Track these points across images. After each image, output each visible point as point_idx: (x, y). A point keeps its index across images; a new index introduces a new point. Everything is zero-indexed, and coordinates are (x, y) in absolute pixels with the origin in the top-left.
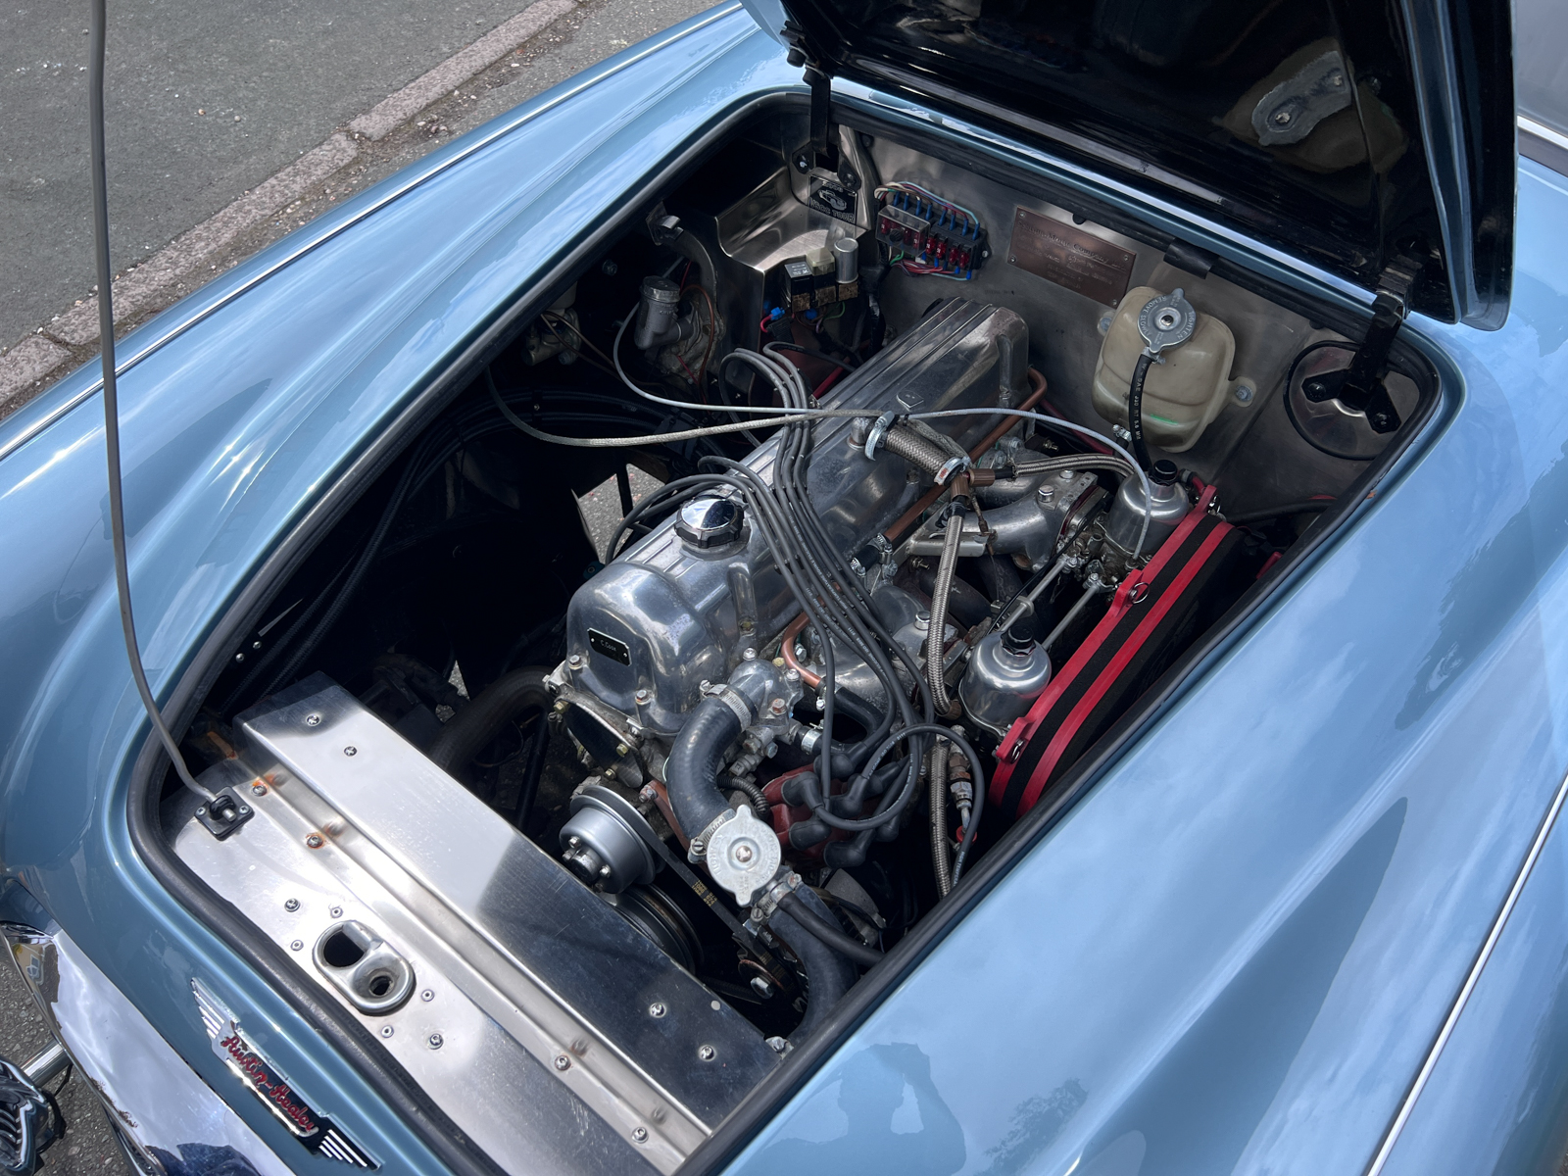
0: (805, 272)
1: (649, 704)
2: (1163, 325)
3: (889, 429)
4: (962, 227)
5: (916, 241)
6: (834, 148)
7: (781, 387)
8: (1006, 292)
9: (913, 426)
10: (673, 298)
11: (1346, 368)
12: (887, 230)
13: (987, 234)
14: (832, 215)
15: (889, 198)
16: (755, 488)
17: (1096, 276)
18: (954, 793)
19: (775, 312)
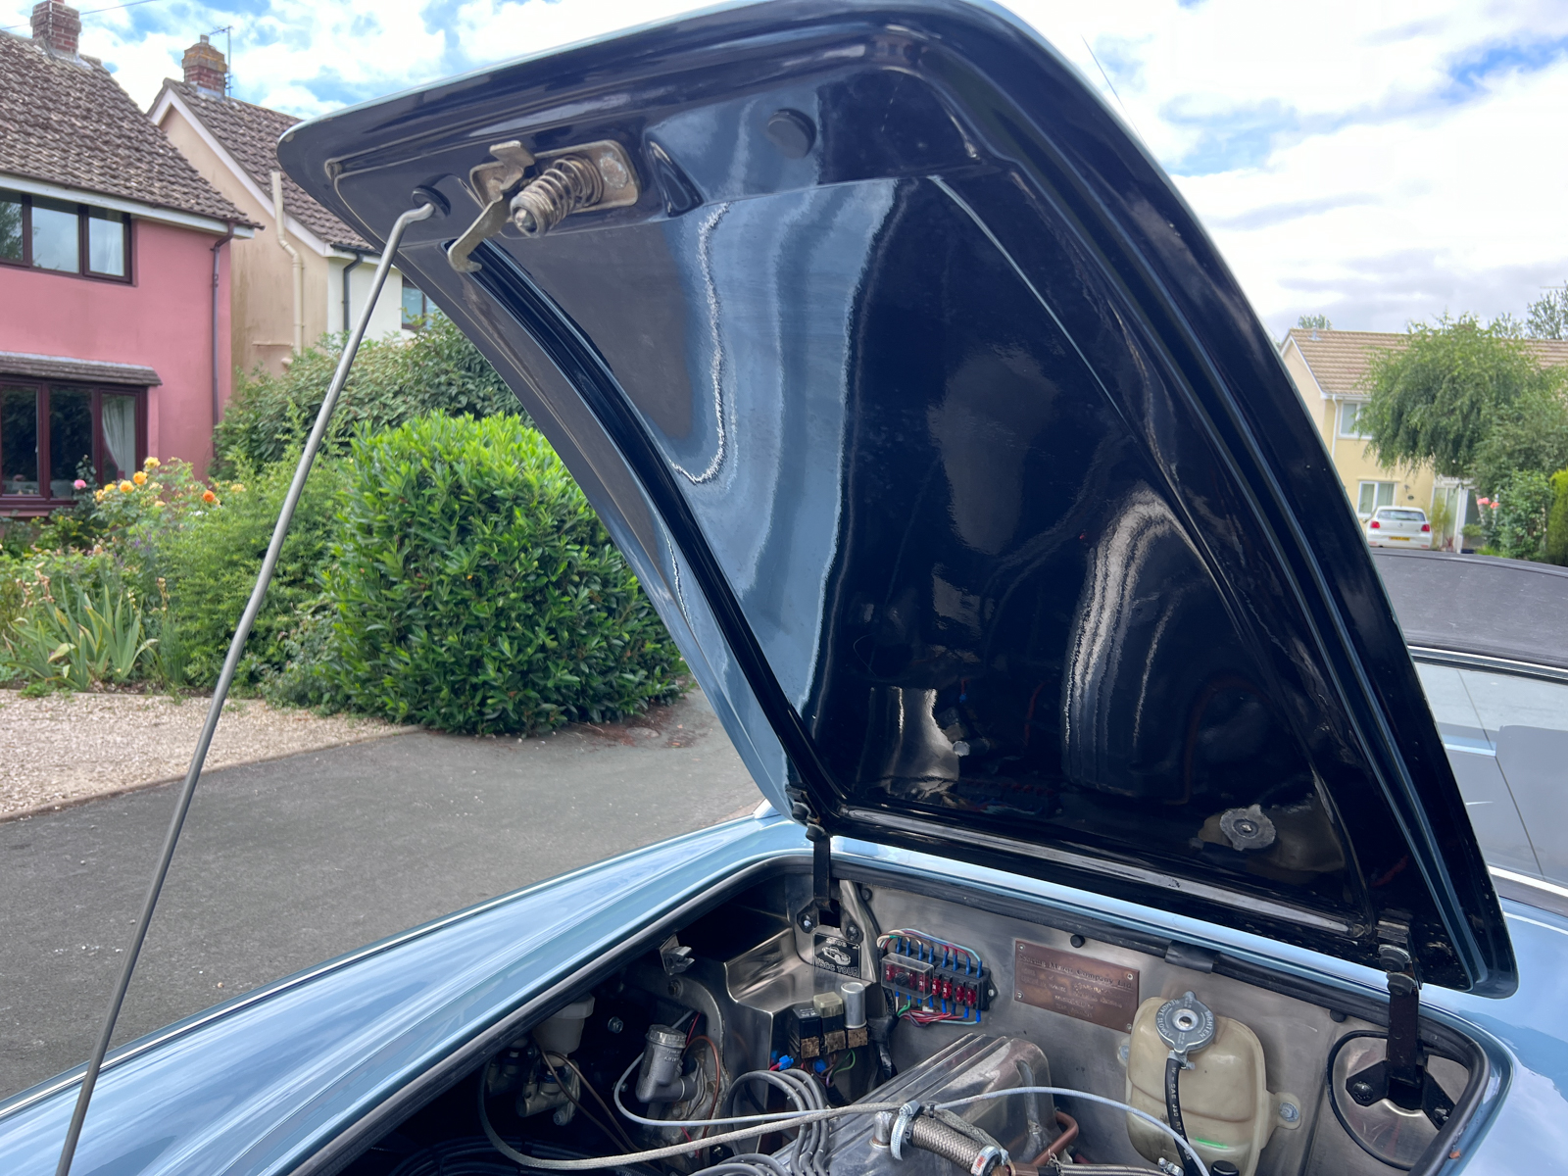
0: (813, 1014)
2: (1183, 1026)
3: (913, 1120)
4: (965, 967)
5: (921, 983)
6: (836, 905)
7: (793, 1094)
8: (1017, 1033)
9: (940, 1116)
10: (679, 1043)
11: (1384, 1059)
12: (892, 976)
13: (990, 973)
14: (836, 971)
15: (891, 947)
17: (1105, 1002)
19: (783, 1061)
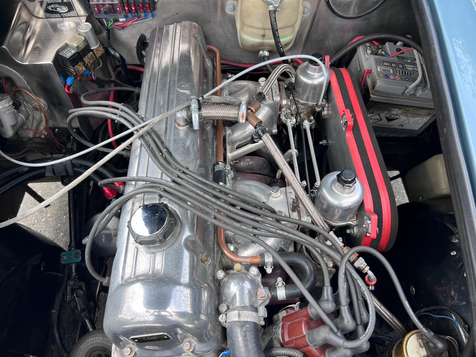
0: (73, 52)
1: (195, 347)
3: (200, 109)
5: (117, 9)
7: (119, 119)
8: (173, 15)
9: (209, 101)
10: (9, 102)
12: (99, 10)
14: (62, 17)
16: (162, 187)
18: (359, 267)
19: (69, 81)
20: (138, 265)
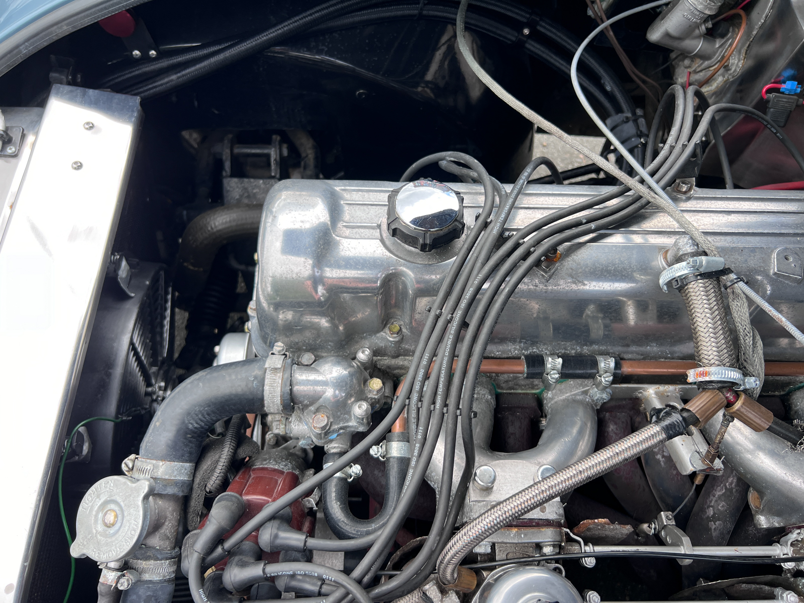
19: (790, 86)
20: (362, 207)
